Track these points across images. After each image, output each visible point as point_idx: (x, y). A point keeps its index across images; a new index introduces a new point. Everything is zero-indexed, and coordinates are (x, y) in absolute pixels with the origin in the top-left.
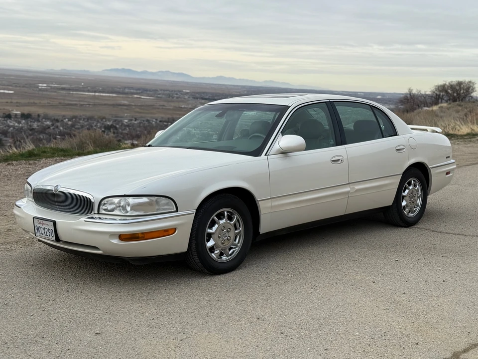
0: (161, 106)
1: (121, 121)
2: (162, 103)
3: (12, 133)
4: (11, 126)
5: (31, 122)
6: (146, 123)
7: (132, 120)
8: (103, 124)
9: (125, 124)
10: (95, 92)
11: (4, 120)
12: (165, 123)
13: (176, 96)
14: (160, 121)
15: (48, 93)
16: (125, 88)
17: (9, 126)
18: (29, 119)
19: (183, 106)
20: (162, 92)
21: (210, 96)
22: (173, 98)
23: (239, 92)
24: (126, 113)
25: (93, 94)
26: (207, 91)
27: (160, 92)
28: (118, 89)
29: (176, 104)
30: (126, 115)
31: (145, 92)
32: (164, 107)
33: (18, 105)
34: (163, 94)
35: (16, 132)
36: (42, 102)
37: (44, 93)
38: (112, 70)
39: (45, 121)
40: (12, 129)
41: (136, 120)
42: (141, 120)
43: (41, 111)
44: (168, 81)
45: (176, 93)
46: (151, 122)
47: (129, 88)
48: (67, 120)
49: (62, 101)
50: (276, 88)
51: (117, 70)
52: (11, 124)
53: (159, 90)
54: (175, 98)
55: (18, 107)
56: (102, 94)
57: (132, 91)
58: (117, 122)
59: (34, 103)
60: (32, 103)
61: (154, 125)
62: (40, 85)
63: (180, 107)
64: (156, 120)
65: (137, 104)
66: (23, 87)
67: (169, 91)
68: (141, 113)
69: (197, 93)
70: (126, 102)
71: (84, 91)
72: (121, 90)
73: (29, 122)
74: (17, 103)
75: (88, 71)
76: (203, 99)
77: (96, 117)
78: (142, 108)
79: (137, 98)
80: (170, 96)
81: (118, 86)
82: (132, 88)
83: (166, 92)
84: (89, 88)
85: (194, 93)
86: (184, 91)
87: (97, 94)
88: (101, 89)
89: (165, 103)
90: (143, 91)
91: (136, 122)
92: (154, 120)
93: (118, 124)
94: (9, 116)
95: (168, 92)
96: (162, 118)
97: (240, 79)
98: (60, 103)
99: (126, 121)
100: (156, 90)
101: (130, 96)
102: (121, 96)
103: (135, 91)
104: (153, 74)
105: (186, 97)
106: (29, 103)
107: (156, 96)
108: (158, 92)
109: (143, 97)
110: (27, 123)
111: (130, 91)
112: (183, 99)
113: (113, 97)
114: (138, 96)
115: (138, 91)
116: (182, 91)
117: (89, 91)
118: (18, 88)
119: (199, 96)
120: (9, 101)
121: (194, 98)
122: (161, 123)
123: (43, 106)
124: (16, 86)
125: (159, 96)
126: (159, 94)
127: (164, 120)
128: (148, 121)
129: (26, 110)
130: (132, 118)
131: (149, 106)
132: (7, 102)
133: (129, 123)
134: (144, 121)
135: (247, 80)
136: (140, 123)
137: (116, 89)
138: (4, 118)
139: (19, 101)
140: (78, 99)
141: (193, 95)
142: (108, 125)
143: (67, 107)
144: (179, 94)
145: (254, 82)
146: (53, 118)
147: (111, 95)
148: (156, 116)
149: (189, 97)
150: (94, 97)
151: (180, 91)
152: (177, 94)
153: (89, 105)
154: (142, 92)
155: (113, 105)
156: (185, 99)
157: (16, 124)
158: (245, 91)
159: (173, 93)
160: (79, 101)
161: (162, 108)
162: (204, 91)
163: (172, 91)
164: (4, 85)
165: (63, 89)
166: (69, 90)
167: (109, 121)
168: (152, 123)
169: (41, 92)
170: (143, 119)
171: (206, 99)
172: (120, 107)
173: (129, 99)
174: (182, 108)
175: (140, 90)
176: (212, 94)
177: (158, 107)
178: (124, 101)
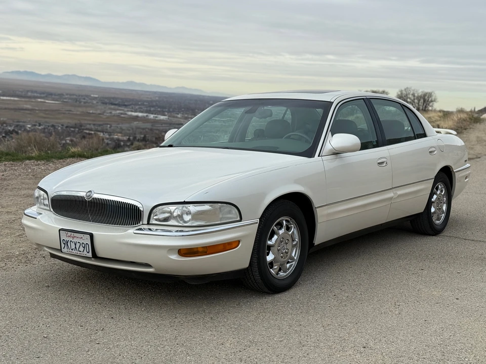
0: (67, 111)
1: (24, 126)
2: (68, 108)
6: (52, 128)
7: (35, 125)
8: (3, 129)
9: (28, 129)
12: (72, 129)
13: (83, 100)
14: (67, 127)
16: (28, 91)
19: (91, 112)
20: (68, 96)
21: (120, 102)
22: (80, 102)
23: (151, 98)
26: (116, 96)
27: (66, 96)
28: (20, 93)
29: (84, 110)
30: (29, 119)
31: (50, 96)
32: (71, 112)
34: (69, 99)
38: (13, 72)
41: (40, 125)
42: (46, 126)
44: (74, 85)
45: (83, 97)
46: (57, 127)
47: (32, 92)
50: (188, 94)
51: (18, 73)
53: (64, 94)
54: (82, 103)
56: (1, 97)
57: (35, 94)
58: (19, 127)
61: (60, 131)
63: (87, 113)
64: (62, 125)
65: (40, 109)
67: (76, 96)
68: (45, 118)
69: (106, 98)
70: (29, 107)
72: (24, 93)
76: (112, 104)
79: (41, 102)
81: (21, 90)
82: (36, 92)
83: (72, 97)
85: (103, 98)
86: (92, 96)
89: (72, 109)
90: (48, 95)
91: (40, 128)
92: (60, 125)
93: (20, 130)
95: (75, 97)
96: (69, 123)
97: (151, 85)
99: (29, 126)
100: (61, 95)
101: (33, 100)
102: (23, 99)
103: (39, 95)
104: (57, 77)
105: (95, 102)
107: (62, 100)
108: (64, 97)
109: (47, 101)
111: (33, 94)
112: (91, 104)
113: (14, 101)
114: (42, 100)
115: (43, 95)
116: (90, 96)
119: (108, 101)
121: (103, 103)
122: (68, 129)
125: (65, 100)
126: (66, 99)
127: (71, 126)
128: (53, 126)
130: (35, 123)
131: (53, 111)
133: (33, 128)
134: (49, 126)
135: (159, 86)
136: (44, 129)
137: (17, 92)
141: (102, 100)
142: (9, 130)
144: (87, 99)
145: (165, 87)
147: (12, 98)
148: (62, 121)
149: (97, 102)
151: (87, 96)
152: (84, 99)
154: (46, 96)
155: (15, 110)
156: (93, 104)
158: (156, 97)
159: (80, 97)
161: (69, 113)
162: (113, 96)
163: (79, 96)
167: (10, 126)
168: (57, 129)
170: (48, 124)
171: (115, 105)
172: (22, 111)
173: (32, 103)
174: (89, 113)
175: (44, 93)
176: (121, 99)
177: (65, 112)
178: (26, 104)
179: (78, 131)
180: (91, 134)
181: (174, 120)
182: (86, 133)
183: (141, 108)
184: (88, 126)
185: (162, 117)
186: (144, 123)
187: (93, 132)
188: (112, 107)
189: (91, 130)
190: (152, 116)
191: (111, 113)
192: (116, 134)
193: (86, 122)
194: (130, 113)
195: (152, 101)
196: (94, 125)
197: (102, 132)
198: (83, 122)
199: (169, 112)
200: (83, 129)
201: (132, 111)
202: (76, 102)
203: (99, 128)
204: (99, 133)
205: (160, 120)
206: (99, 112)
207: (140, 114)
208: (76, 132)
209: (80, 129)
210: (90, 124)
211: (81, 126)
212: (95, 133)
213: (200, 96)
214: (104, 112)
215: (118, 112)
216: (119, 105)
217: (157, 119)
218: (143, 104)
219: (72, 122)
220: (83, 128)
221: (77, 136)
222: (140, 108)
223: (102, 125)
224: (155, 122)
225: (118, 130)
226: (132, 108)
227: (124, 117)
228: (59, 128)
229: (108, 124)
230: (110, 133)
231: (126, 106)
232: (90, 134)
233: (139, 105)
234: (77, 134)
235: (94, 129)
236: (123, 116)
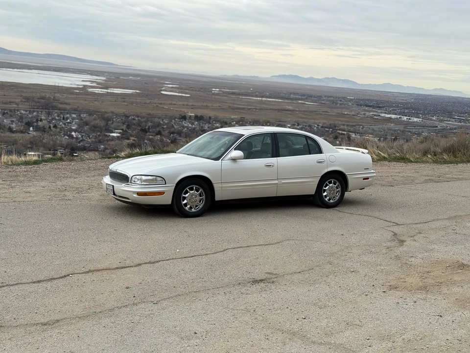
0: (324, 112)
2: (325, 109)
3: (186, 133)
4: (186, 127)
5: (203, 123)
6: (308, 128)
7: (294, 125)
10: (262, 97)
11: (180, 121)
12: (326, 129)
14: (322, 127)
15: (220, 97)
16: (291, 93)
17: (184, 127)
18: (201, 121)
19: (346, 113)
20: (327, 98)
21: (374, 104)
22: (336, 104)
23: (406, 100)
24: (290, 118)
25: (260, 99)
26: (372, 98)
27: (324, 98)
28: (284, 95)
29: (339, 111)
31: (310, 98)
32: (327, 113)
33: (193, 107)
34: (327, 101)
35: (190, 132)
36: (214, 105)
37: (216, 97)
38: (279, 76)
39: (215, 123)
40: (186, 129)
41: (298, 125)
43: (212, 114)
44: (333, 87)
45: (340, 99)
46: (313, 127)
47: (294, 94)
48: (234, 123)
49: (232, 105)
50: (446, 96)
51: (284, 76)
52: (186, 125)
53: (323, 96)
54: (338, 105)
55: (192, 110)
56: (268, 99)
57: (297, 97)
59: (207, 106)
60: (205, 106)
61: (316, 130)
62: (214, 89)
63: (342, 114)
64: (318, 125)
65: (300, 110)
66: (199, 91)
67: (334, 97)
68: (303, 118)
69: (361, 100)
70: (290, 108)
71: (253, 96)
72: (287, 95)
73: (201, 123)
74: (192, 105)
75: (257, 77)
76: (367, 106)
77: (261, 121)
78: (306, 113)
79: (301, 103)
80: (333, 102)
81: (285, 92)
82: (298, 94)
83: (330, 98)
84: (257, 93)
85: (359, 100)
86: (348, 97)
87: (264, 99)
88: (268, 94)
89: (329, 110)
90: (308, 96)
91: (298, 127)
92: (316, 126)
94: (184, 118)
95: (332, 98)
96: (324, 123)
97: (408, 87)
98: (230, 107)
99: (289, 125)
100: (320, 97)
101: (295, 102)
102: (286, 101)
103: (300, 97)
104: (318, 80)
105: (350, 104)
106: (202, 106)
107: (320, 102)
108: (322, 99)
109: (307, 103)
110: (200, 125)
111: (295, 96)
112: (346, 106)
113: (279, 102)
114: (303, 102)
115: (303, 97)
116: (346, 98)
117: (257, 96)
118: (194, 92)
119: (363, 103)
120: (185, 103)
121: (358, 105)
122: (323, 129)
123: (215, 109)
124: (192, 90)
125: (323, 102)
127: (325, 125)
128: (310, 126)
129: (200, 112)
130: (295, 123)
131: (312, 111)
132: (184, 105)
134: (306, 126)
135: (416, 88)
137: (282, 94)
138: (180, 119)
139: (194, 104)
140: (246, 104)
141: (357, 102)
143: (236, 110)
144: (343, 100)
145: (423, 89)
146: (222, 120)
147: (277, 100)
148: (319, 121)
149: (352, 104)
150: (261, 102)
151: (344, 98)
152: (341, 101)
153: (256, 109)
154: (306, 98)
155: (278, 110)
156: (348, 105)
157: (190, 125)
158: (412, 99)
159: (337, 99)
160: (248, 105)
161: (325, 114)
162: (368, 98)
163: (336, 97)
164: (183, 89)
165: (234, 94)
166: (239, 94)
168: (313, 129)
169: (213, 96)
170: (304, 124)
171: (370, 106)
172: (284, 112)
173: (294, 105)
174: (345, 114)
175: (305, 96)
176: (376, 101)
177: (321, 113)
178: (289, 106)
179: (332, 131)
180: (344, 134)
181: (428, 122)
182: (339, 133)
183: (396, 110)
184: (342, 127)
185: (416, 120)
186: (396, 125)
187: (345, 133)
188: (367, 108)
189: (344, 131)
190: (405, 118)
191: (364, 114)
192: (367, 135)
193: (340, 123)
194: (383, 115)
195: (407, 103)
196: (347, 125)
197: (355, 132)
198: (336, 123)
199: (424, 114)
200: (337, 130)
201: (386, 113)
202: (333, 104)
203: (352, 129)
204: (351, 134)
205: (414, 122)
206: (353, 113)
207: (393, 116)
208: (330, 132)
209: (333, 130)
210: (344, 125)
211: (335, 127)
212: (347, 134)
213: (460, 97)
214: (358, 114)
215: (372, 113)
216: (373, 107)
217: (410, 121)
218: (398, 107)
219: (327, 122)
220: (337, 128)
221: (331, 136)
222: (393, 110)
223: (355, 126)
224: (408, 124)
225: (370, 131)
226: (386, 110)
227: (377, 119)
228: (315, 128)
229: (361, 125)
230: (362, 133)
231: (380, 107)
232: (342, 134)
233: (393, 107)
234: (331, 134)
235: (347, 130)
236: (376, 117)
